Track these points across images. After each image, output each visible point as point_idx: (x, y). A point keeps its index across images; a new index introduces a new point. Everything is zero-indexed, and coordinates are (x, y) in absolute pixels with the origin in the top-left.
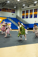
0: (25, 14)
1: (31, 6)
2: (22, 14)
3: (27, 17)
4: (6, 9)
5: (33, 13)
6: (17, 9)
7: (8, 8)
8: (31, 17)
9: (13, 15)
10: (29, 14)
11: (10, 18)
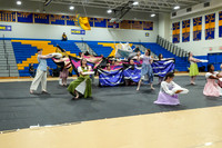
0: (181, 31)
1: (198, 9)
2: (172, 32)
3: (186, 39)
4: (130, 22)
5: (203, 27)
6: (157, 19)
7: (135, 19)
8: (198, 37)
9: (147, 35)
10: (192, 29)
11: (140, 44)
